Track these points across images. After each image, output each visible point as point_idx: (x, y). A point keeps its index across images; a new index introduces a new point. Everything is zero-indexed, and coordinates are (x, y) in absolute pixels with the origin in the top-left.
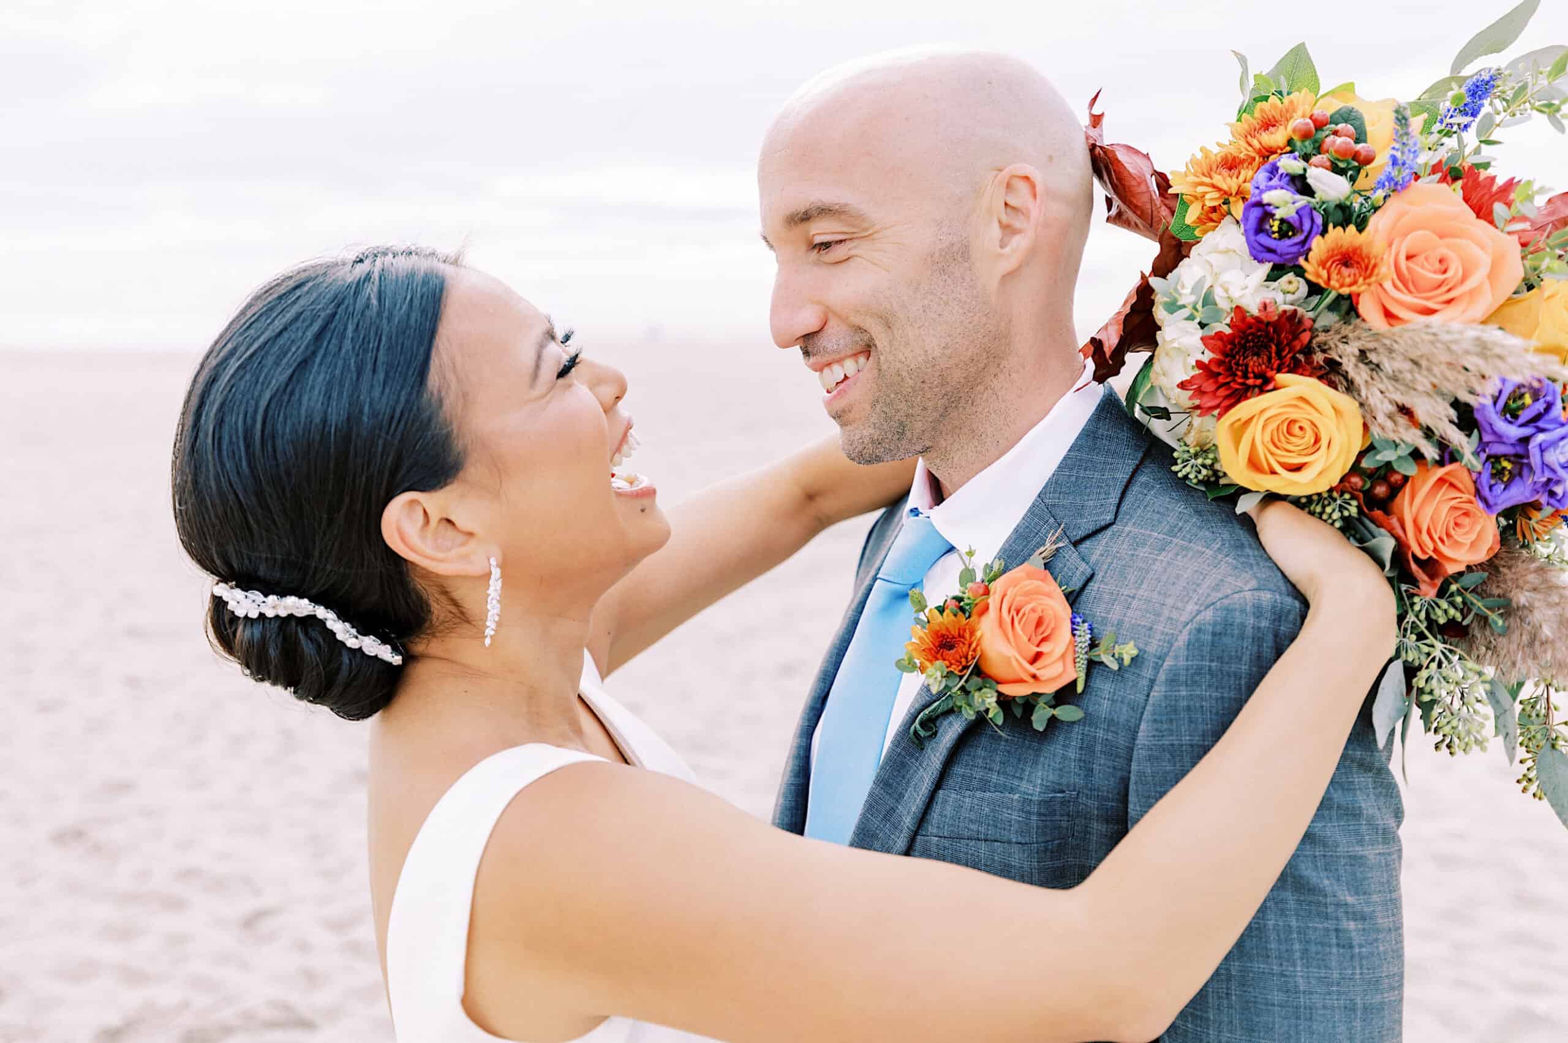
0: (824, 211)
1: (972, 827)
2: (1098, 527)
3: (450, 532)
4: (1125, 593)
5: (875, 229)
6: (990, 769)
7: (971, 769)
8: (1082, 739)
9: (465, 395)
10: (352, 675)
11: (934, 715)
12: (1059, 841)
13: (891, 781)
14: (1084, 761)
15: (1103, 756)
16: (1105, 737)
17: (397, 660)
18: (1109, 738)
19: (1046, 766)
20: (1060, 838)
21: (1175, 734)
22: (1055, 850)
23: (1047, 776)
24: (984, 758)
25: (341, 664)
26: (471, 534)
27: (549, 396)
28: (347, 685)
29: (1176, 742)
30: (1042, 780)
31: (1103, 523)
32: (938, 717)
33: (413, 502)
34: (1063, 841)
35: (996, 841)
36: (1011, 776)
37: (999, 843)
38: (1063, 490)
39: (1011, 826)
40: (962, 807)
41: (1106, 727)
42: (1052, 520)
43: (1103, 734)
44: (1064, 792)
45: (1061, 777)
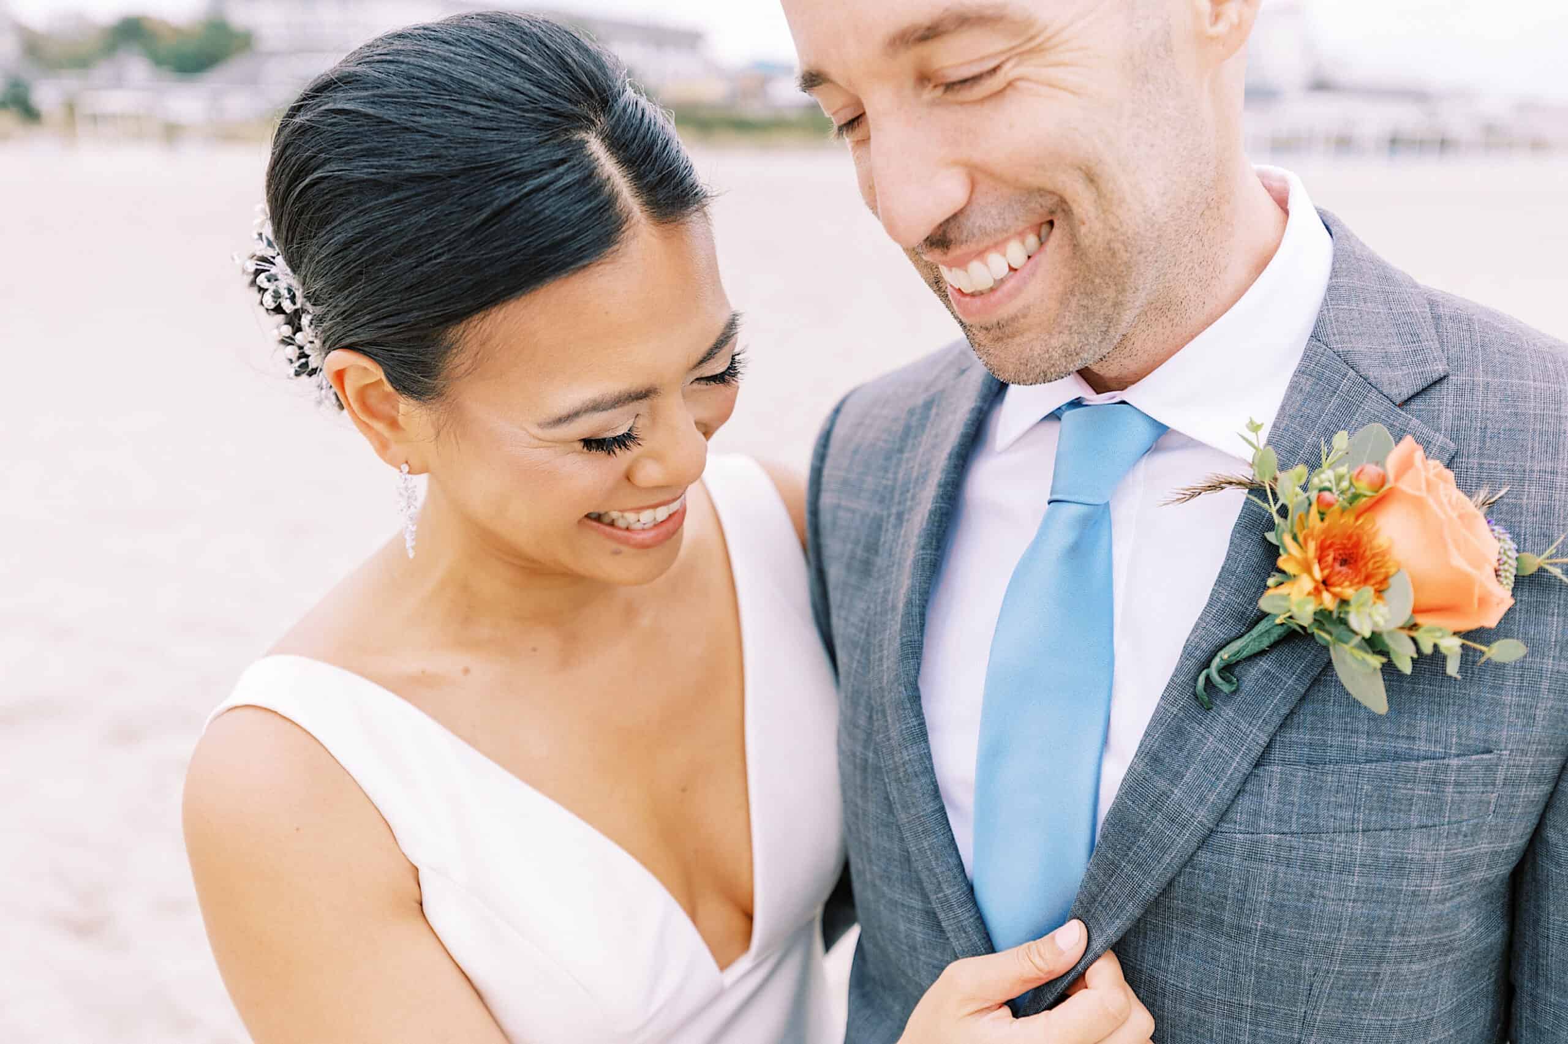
0: (964, 21)
1: (1340, 813)
2: (1430, 381)
4: (1536, 468)
5: (1047, 34)
6: (1355, 731)
7: (1322, 734)
8: (1521, 675)
11: (1234, 659)
12: (1476, 821)
13: (1161, 755)
14: (1524, 705)
15: (1552, 696)
16: (1556, 668)
18: (1562, 668)
19: (1465, 718)
20: (1478, 817)
22: (1469, 832)
23: (1468, 732)
24: (1341, 716)
30: (1460, 737)
31: (1436, 376)
32: (1238, 663)
34: (1481, 821)
35: (1383, 829)
36: (1392, 736)
37: (1388, 833)
38: (1351, 330)
39: (1411, 805)
40: (1321, 788)
41: (1558, 654)
42: (1351, 373)
43: (1553, 665)
44: (1491, 752)
45: (1488, 730)
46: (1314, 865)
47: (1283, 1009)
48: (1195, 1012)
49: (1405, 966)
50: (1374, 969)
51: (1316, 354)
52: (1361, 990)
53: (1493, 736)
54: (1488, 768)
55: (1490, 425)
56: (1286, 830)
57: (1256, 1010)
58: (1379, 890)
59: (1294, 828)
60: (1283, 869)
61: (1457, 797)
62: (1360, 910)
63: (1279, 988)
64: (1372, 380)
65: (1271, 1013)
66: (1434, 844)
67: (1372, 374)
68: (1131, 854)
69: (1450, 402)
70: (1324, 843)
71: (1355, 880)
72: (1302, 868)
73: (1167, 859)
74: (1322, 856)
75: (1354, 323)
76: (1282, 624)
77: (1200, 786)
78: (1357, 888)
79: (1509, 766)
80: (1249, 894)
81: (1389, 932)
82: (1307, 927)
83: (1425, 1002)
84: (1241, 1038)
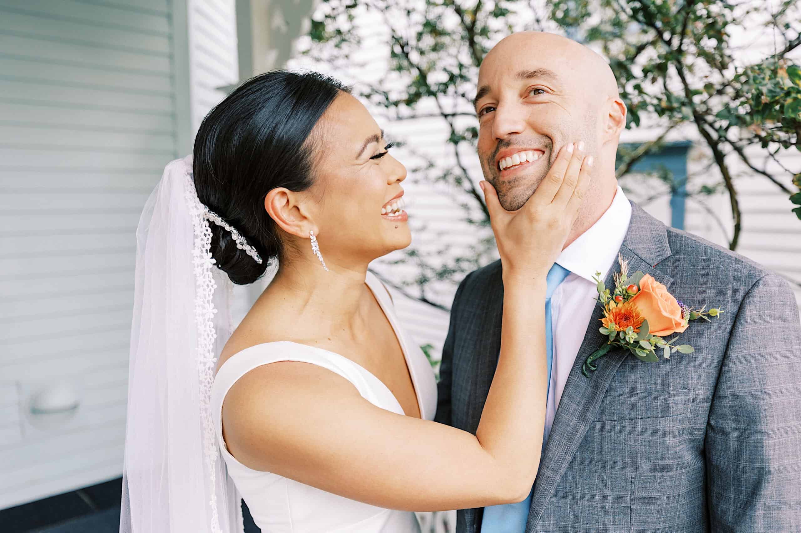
1: (631, 412)
2: (664, 258)
3: (296, 213)
4: (700, 286)
6: (636, 382)
7: (624, 384)
8: (695, 360)
9: (323, 152)
10: (238, 261)
12: (683, 415)
13: (573, 395)
14: (697, 371)
15: (707, 368)
16: (707, 358)
17: (260, 261)
21: (747, 349)
22: (681, 420)
23: (677, 381)
24: (630, 377)
25: (236, 254)
26: (305, 218)
27: (364, 165)
28: (233, 266)
29: (747, 353)
31: (666, 256)
32: (597, 360)
33: (284, 194)
34: (685, 415)
35: (648, 418)
36: (649, 383)
37: (650, 419)
38: (636, 241)
39: (657, 408)
40: (624, 403)
41: (707, 352)
42: (636, 256)
43: (706, 356)
44: (686, 389)
45: (684, 381)
46: (624, 432)
47: (622, 494)
48: (590, 503)
49: (665, 473)
50: (653, 474)
51: (623, 250)
52: (650, 483)
53: (686, 382)
54: (685, 395)
55: (684, 273)
56: (612, 419)
57: (612, 497)
58: (649, 441)
59: (615, 418)
60: (613, 434)
61: (674, 406)
62: (644, 449)
63: (620, 486)
64: (643, 258)
65: (618, 497)
66: (668, 424)
67: (643, 257)
68: (565, 435)
69: (671, 265)
70: (626, 423)
71: (640, 438)
72: (620, 433)
73: (579, 434)
74: (627, 429)
75: (637, 239)
76: (610, 344)
77: (587, 405)
78: (641, 440)
79: (694, 394)
80: (603, 446)
81: (656, 459)
82: (625, 457)
83: (676, 487)
84: (609, 510)
